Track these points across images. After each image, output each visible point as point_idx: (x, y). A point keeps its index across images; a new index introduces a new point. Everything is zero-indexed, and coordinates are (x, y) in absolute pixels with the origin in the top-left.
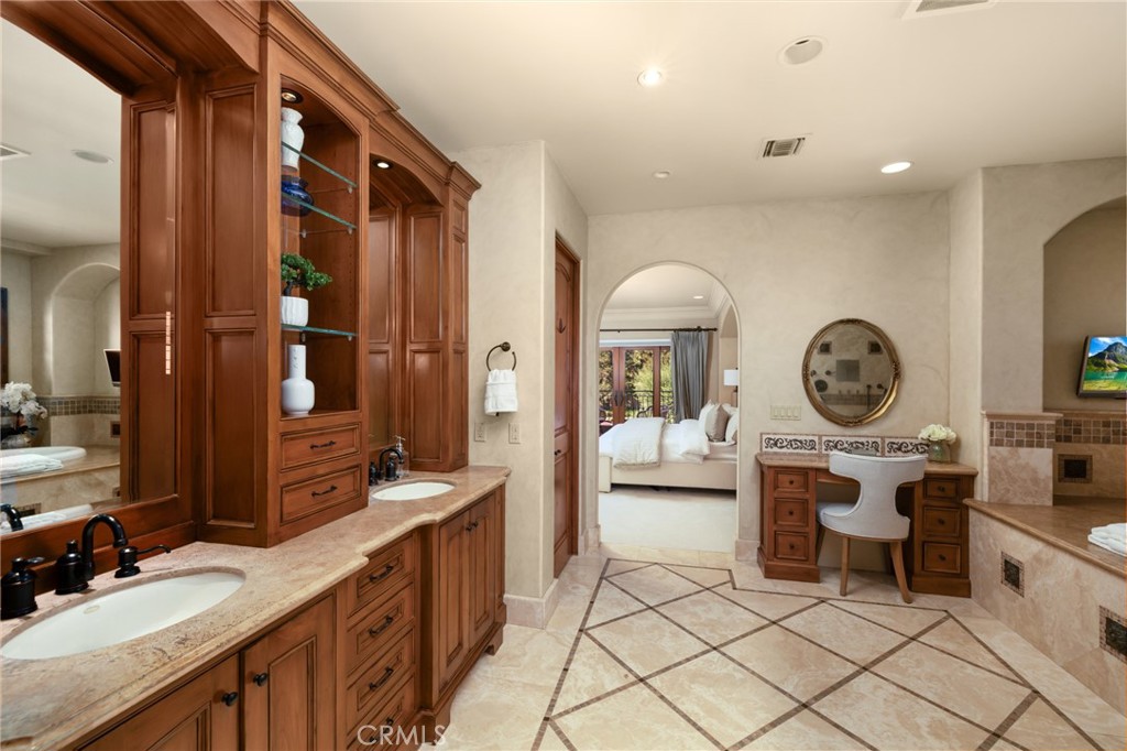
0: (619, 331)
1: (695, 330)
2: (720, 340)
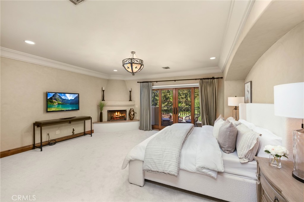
0: (175, 81)
1: (211, 79)
2: (225, 82)
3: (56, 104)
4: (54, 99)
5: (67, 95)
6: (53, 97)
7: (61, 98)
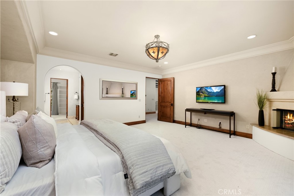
3: (202, 97)
4: (201, 93)
5: (212, 88)
6: (200, 91)
7: (207, 91)
